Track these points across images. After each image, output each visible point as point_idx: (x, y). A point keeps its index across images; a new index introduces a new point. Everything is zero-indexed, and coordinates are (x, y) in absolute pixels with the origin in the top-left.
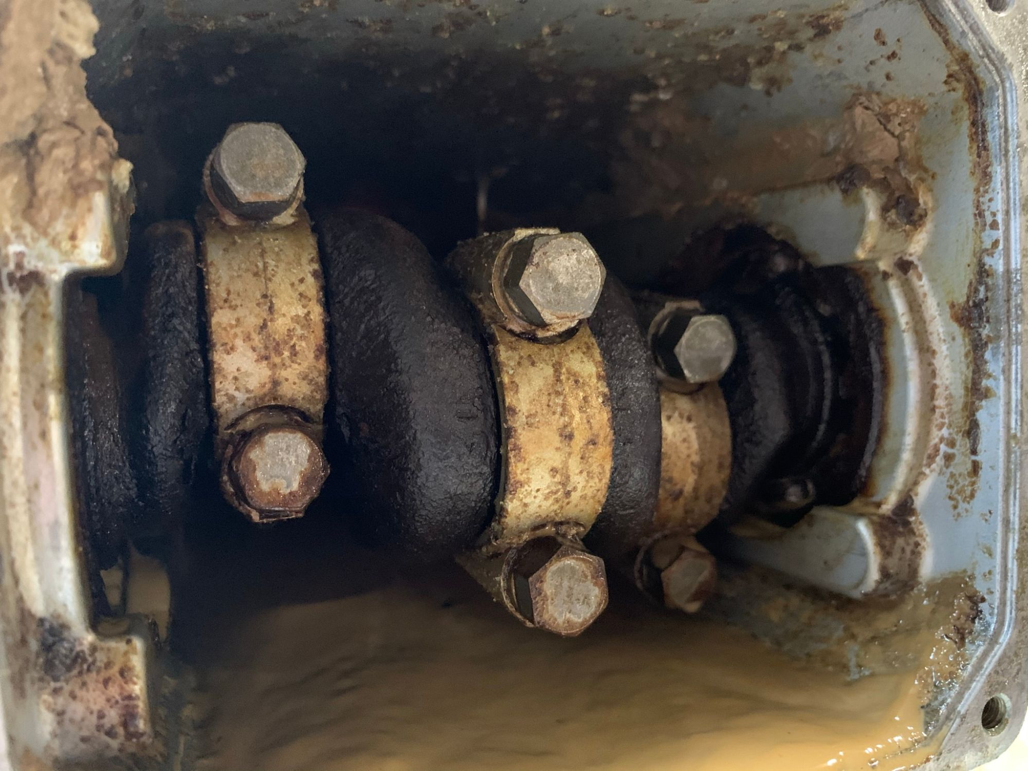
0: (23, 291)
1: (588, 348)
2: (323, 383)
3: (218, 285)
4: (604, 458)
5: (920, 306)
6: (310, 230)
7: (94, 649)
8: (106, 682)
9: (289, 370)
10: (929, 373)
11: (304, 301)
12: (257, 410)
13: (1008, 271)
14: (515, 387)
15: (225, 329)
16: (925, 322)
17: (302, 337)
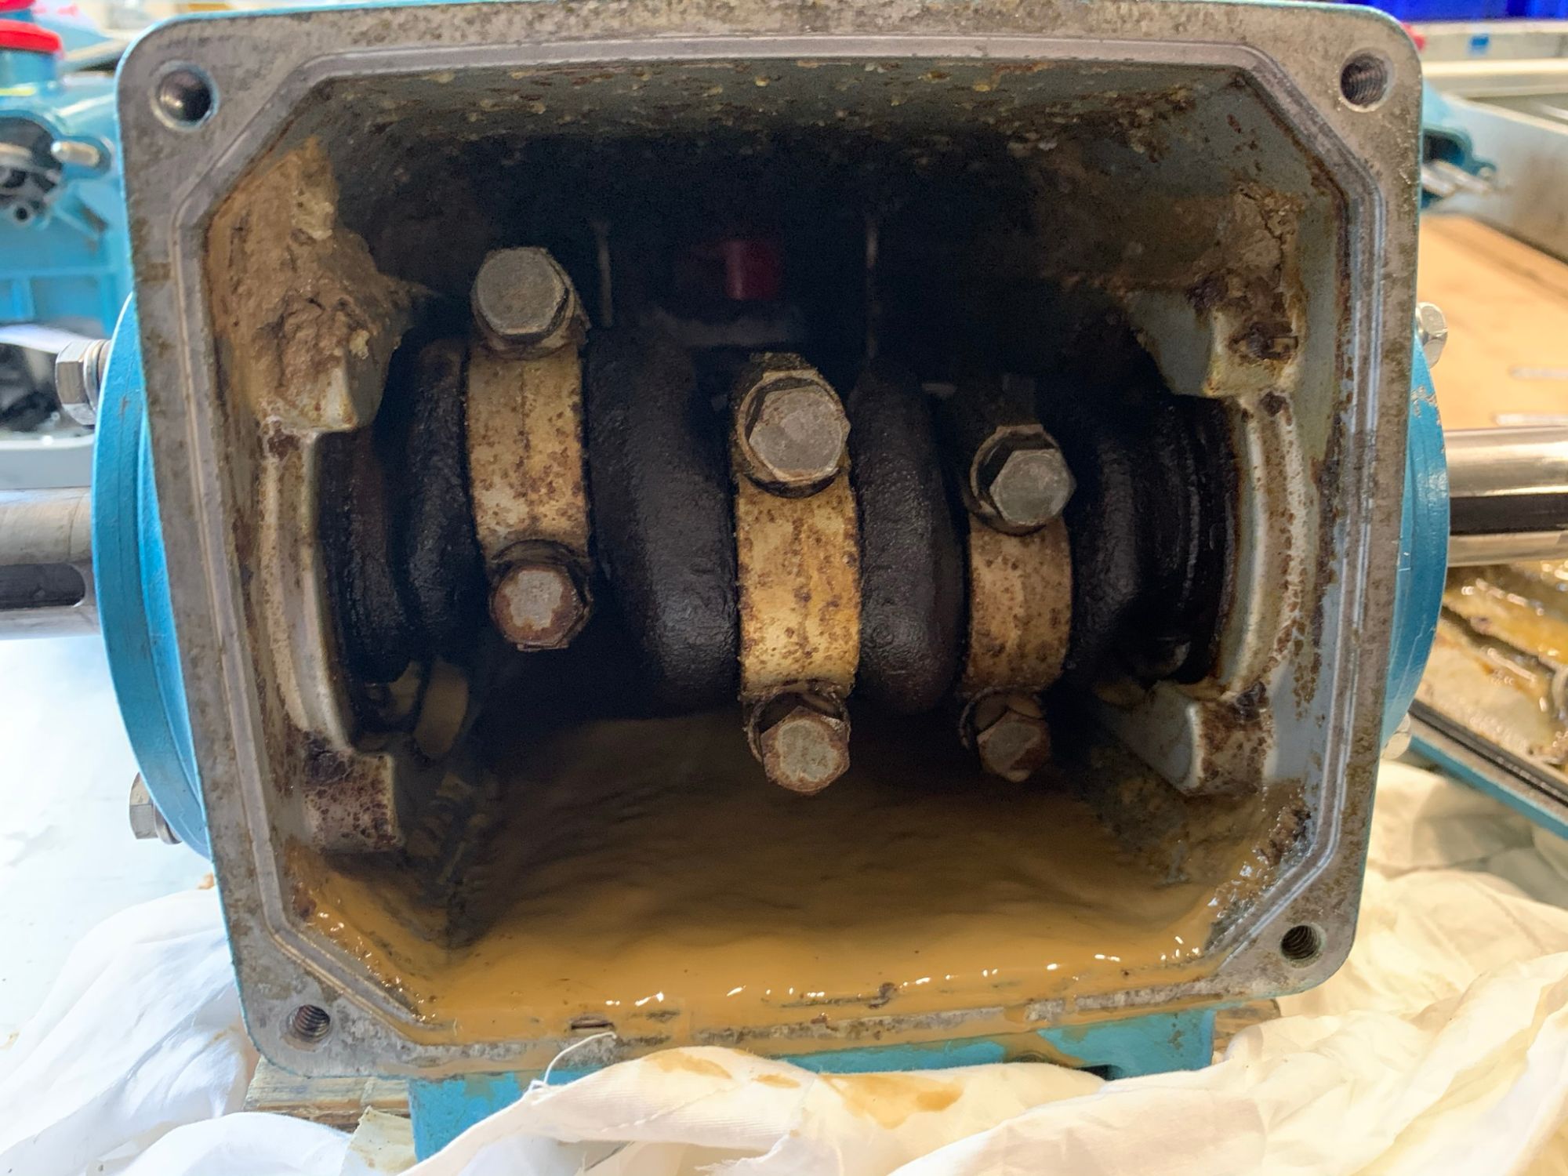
0: (281, 455)
1: (840, 502)
2: (584, 519)
3: (477, 420)
4: (848, 621)
5: (1283, 457)
6: (576, 355)
7: (352, 761)
8: (361, 789)
9: (547, 506)
10: (1283, 541)
11: (561, 438)
12: (518, 542)
13: (1361, 432)
14: (750, 543)
15: (483, 465)
16: (1285, 479)
17: (558, 475)
